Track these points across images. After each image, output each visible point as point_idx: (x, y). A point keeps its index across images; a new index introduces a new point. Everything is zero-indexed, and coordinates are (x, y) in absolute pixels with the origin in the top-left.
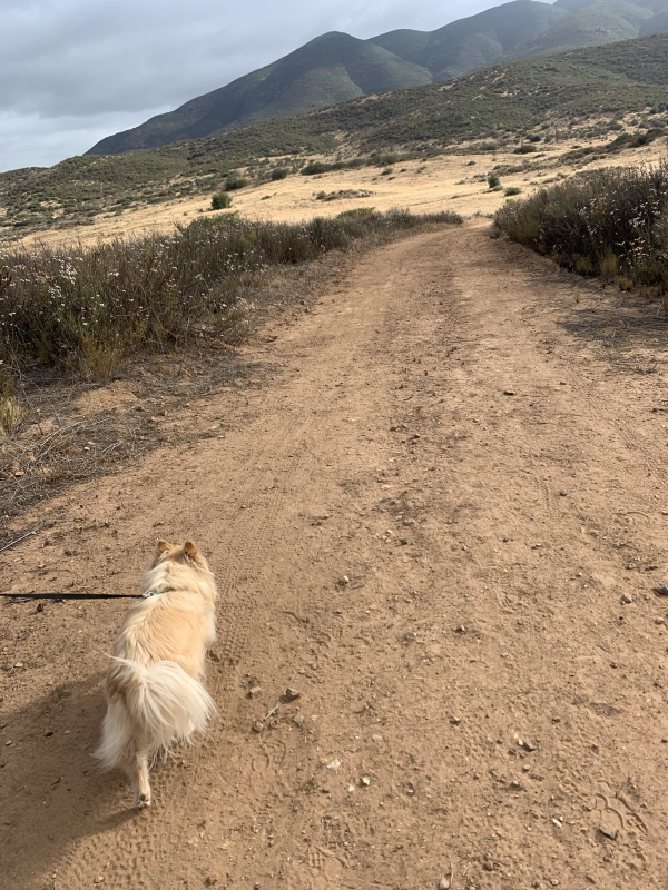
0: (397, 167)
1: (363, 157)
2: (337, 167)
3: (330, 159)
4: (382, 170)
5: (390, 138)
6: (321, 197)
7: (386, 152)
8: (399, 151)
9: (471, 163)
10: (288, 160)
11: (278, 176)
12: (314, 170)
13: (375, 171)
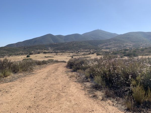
0: (58, 53)
1: (53, 52)
2: (49, 53)
3: (48, 51)
4: (56, 54)
5: (58, 49)
6: (46, 57)
7: (57, 51)
8: (59, 51)
9: (69, 54)
10: (41, 51)
11: (39, 53)
12: (45, 53)
13: (55, 54)
